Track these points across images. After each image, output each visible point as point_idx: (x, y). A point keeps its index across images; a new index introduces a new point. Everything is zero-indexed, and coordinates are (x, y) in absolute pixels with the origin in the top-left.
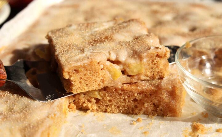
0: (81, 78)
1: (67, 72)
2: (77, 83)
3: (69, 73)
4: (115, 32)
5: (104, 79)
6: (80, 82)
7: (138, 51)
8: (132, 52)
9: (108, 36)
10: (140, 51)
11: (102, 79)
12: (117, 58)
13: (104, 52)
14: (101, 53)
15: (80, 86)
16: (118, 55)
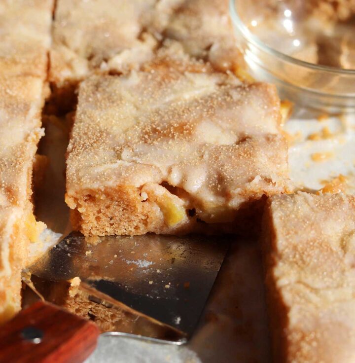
0: (99, 212)
1: (72, 197)
2: (92, 218)
3: (76, 199)
4: (205, 114)
5: (148, 220)
6: (98, 219)
7: (227, 178)
8: (216, 176)
9: (186, 125)
10: (232, 180)
11: (144, 218)
12: (182, 182)
13: (158, 165)
14: (152, 166)
15: (96, 225)
16: (184, 178)
